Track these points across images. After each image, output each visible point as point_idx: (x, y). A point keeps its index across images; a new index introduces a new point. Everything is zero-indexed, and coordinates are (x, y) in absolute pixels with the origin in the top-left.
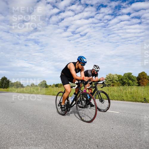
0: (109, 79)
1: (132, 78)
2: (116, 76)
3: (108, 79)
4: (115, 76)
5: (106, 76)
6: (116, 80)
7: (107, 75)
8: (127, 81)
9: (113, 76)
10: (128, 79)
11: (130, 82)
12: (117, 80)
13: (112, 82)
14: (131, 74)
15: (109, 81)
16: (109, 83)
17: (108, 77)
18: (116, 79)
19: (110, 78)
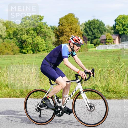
1: (42, 30)
2: (1, 25)
6: (1, 37)
8: (30, 40)
10: (32, 32)
11: (40, 41)
14: (41, 20)
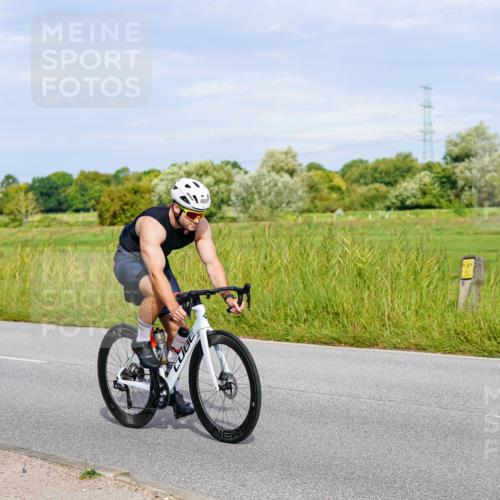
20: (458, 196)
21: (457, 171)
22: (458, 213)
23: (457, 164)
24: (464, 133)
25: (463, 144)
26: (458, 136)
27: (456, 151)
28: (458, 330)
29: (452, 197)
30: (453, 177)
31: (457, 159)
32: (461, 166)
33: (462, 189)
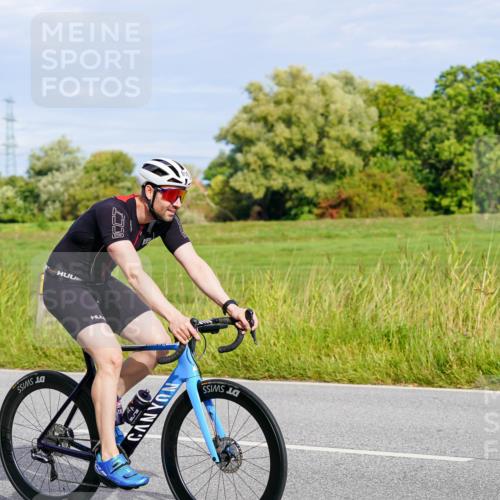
0: (282, 132)
2: (360, 102)
3: (270, 128)
4: (345, 102)
5: (247, 101)
6: (356, 146)
7: (254, 90)
8: (469, 162)
9: (318, 101)
12: (371, 138)
13: (306, 164)
15: (278, 150)
16: (277, 183)
17: (274, 112)
18: (354, 132)
19: (288, 122)
20: (41, 210)
21: (40, 185)
22: (41, 226)
23: (40, 178)
24: (47, 147)
25: (47, 159)
26: (41, 149)
27: (39, 165)
28: (37, 345)
29: (36, 211)
30: (36, 191)
31: (41, 173)
32: (44, 180)
33: (45, 203)
